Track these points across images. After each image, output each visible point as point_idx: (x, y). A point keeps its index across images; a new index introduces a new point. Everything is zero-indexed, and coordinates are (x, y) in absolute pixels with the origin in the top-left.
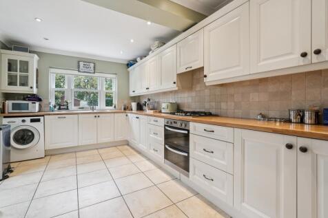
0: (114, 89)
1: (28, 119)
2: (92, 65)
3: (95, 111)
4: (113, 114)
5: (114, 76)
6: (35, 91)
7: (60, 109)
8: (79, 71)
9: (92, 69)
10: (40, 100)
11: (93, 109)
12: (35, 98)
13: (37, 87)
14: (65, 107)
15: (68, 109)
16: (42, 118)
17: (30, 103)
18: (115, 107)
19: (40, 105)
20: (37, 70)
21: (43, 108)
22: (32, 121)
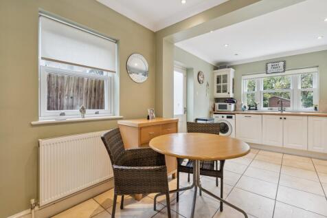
0: (315, 86)
1: (225, 116)
2: (281, 64)
3: (284, 113)
4: (306, 118)
5: (315, 69)
6: (231, 95)
7: (250, 109)
8: (267, 73)
9: (282, 67)
10: (234, 102)
11: (282, 110)
12: (231, 101)
13: (233, 92)
14: (254, 108)
15: (256, 109)
16: (233, 116)
17: (228, 104)
18: (316, 108)
19: (235, 106)
20: (233, 80)
21: (237, 108)
22: (228, 117)
